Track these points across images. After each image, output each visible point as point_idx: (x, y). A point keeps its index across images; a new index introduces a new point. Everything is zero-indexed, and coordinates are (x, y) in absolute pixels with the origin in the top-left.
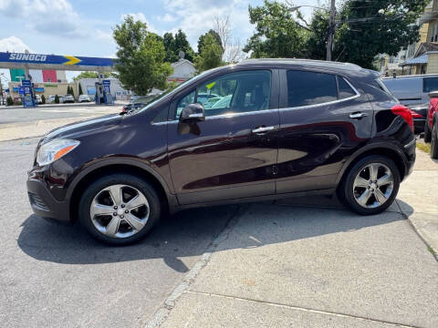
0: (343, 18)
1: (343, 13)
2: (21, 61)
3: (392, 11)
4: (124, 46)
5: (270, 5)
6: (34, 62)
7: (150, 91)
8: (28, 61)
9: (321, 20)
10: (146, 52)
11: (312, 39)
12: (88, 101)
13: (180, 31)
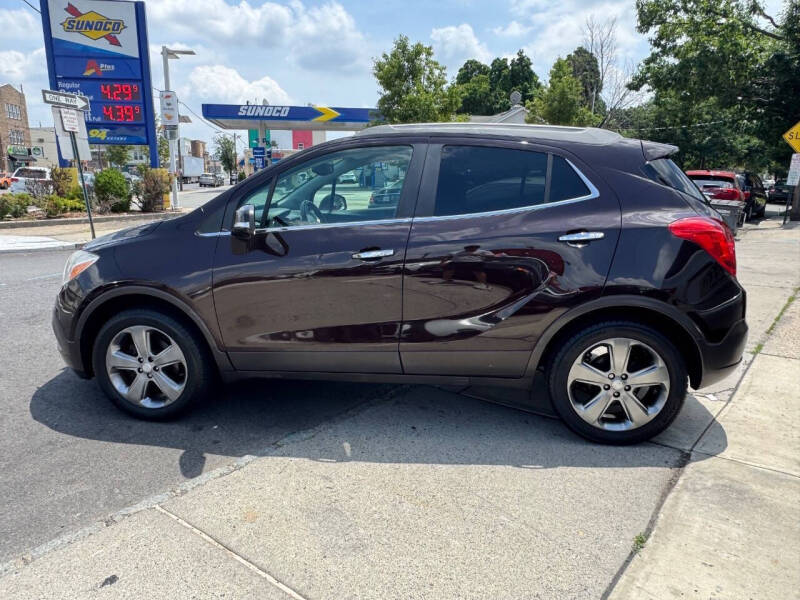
2: (253, 117)
4: (390, 90)
6: (271, 118)
8: (264, 117)
11: (779, 57)
12: (352, 182)
13: (520, 53)
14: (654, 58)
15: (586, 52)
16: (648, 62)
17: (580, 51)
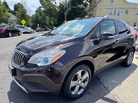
0: (68, 6)
1: (69, 4)
3: (79, 6)
7: (1, 24)
11: (60, 11)
13: (5, 1)
16: (39, 8)
17: (19, 3)
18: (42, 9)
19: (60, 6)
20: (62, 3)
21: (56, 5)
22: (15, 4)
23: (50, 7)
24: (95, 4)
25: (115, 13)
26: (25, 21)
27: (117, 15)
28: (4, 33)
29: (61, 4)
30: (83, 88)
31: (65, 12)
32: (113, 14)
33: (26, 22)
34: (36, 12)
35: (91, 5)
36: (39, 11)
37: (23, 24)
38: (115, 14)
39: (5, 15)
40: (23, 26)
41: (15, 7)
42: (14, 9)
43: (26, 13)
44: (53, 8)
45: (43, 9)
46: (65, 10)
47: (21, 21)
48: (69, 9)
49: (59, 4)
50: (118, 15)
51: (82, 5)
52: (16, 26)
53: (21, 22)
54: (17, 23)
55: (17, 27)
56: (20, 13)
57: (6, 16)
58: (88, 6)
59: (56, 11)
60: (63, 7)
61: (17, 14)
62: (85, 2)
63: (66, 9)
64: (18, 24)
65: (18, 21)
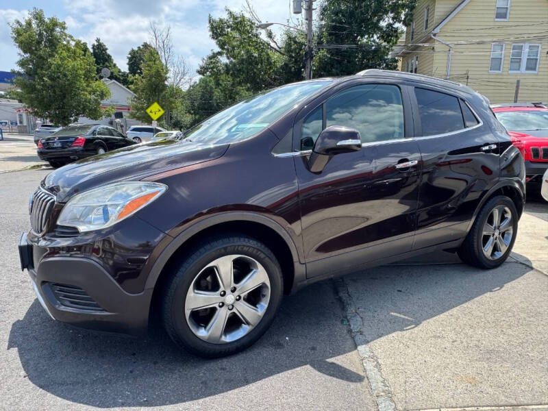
0: (320, 43)
1: (320, 37)
3: (365, 40)
4: (31, 52)
5: (236, 18)
7: (76, 120)
9: (295, 42)
10: (70, 64)
11: (286, 65)
14: (214, 56)
15: (150, 46)
16: (210, 58)
17: (146, 45)
18: (224, 60)
19: (289, 45)
20: (294, 34)
21: (273, 44)
22: (133, 50)
23: (248, 51)
24: (426, 28)
25: (516, 61)
26: (162, 107)
27: (528, 68)
28: (82, 150)
29: (290, 38)
30: (248, 323)
31: (304, 67)
32: (505, 64)
33: (162, 112)
34: (202, 71)
35: (411, 35)
36: (212, 68)
37: (155, 117)
38: (516, 65)
39: (89, 89)
40: (154, 125)
41: (130, 59)
42: (128, 66)
43: (166, 79)
44: (260, 55)
45: (228, 61)
46: (306, 60)
47: (148, 107)
48: (323, 53)
49: (285, 38)
50: (532, 65)
51: (375, 37)
52: (133, 127)
53: (148, 111)
54: (133, 116)
55: (135, 130)
56: (144, 80)
57: (94, 92)
58: (403, 39)
59: (270, 64)
60: (301, 49)
61: (136, 84)
62: (390, 25)
63: (309, 55)
64: (138, 119)
65: (138, 109)
